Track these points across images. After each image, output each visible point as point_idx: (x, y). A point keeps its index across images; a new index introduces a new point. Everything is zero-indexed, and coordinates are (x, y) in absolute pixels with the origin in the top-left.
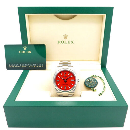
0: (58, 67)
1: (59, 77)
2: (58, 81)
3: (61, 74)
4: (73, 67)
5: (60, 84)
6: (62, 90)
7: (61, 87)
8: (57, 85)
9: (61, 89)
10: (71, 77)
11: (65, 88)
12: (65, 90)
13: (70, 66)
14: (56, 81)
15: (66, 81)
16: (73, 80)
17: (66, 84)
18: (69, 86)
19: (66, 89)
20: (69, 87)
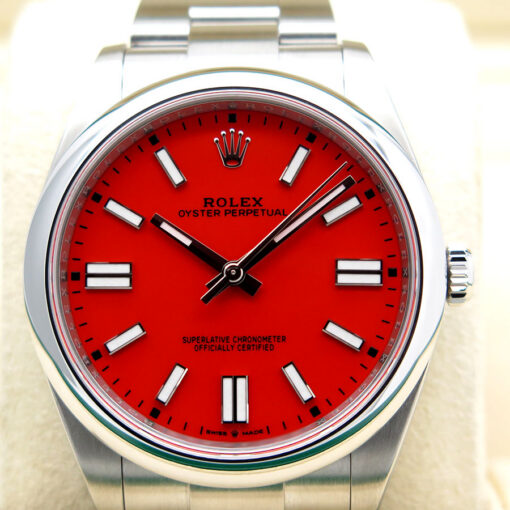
0: (107, 52)
1: (135, 220)
2: (108, 275)
3: (163, 156)
4: (360, 48)
5: (136, 332)
6: (184, 429)
7: (165, 395)
8: (97, 357)
9: (156, 413)
10: (331, 217)
11: (236, 400)
12: (234, 433)
13: (326, 42)
14: (74, 276)
15: (249, 286)
16: (359, 272)
17: (248, 343)
18: (291, 372)
19: (243, 415)
20: (305, 393)
